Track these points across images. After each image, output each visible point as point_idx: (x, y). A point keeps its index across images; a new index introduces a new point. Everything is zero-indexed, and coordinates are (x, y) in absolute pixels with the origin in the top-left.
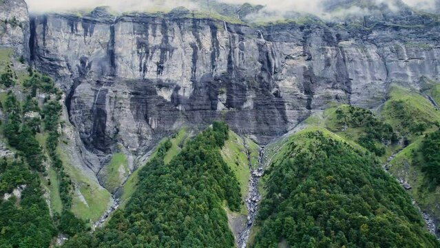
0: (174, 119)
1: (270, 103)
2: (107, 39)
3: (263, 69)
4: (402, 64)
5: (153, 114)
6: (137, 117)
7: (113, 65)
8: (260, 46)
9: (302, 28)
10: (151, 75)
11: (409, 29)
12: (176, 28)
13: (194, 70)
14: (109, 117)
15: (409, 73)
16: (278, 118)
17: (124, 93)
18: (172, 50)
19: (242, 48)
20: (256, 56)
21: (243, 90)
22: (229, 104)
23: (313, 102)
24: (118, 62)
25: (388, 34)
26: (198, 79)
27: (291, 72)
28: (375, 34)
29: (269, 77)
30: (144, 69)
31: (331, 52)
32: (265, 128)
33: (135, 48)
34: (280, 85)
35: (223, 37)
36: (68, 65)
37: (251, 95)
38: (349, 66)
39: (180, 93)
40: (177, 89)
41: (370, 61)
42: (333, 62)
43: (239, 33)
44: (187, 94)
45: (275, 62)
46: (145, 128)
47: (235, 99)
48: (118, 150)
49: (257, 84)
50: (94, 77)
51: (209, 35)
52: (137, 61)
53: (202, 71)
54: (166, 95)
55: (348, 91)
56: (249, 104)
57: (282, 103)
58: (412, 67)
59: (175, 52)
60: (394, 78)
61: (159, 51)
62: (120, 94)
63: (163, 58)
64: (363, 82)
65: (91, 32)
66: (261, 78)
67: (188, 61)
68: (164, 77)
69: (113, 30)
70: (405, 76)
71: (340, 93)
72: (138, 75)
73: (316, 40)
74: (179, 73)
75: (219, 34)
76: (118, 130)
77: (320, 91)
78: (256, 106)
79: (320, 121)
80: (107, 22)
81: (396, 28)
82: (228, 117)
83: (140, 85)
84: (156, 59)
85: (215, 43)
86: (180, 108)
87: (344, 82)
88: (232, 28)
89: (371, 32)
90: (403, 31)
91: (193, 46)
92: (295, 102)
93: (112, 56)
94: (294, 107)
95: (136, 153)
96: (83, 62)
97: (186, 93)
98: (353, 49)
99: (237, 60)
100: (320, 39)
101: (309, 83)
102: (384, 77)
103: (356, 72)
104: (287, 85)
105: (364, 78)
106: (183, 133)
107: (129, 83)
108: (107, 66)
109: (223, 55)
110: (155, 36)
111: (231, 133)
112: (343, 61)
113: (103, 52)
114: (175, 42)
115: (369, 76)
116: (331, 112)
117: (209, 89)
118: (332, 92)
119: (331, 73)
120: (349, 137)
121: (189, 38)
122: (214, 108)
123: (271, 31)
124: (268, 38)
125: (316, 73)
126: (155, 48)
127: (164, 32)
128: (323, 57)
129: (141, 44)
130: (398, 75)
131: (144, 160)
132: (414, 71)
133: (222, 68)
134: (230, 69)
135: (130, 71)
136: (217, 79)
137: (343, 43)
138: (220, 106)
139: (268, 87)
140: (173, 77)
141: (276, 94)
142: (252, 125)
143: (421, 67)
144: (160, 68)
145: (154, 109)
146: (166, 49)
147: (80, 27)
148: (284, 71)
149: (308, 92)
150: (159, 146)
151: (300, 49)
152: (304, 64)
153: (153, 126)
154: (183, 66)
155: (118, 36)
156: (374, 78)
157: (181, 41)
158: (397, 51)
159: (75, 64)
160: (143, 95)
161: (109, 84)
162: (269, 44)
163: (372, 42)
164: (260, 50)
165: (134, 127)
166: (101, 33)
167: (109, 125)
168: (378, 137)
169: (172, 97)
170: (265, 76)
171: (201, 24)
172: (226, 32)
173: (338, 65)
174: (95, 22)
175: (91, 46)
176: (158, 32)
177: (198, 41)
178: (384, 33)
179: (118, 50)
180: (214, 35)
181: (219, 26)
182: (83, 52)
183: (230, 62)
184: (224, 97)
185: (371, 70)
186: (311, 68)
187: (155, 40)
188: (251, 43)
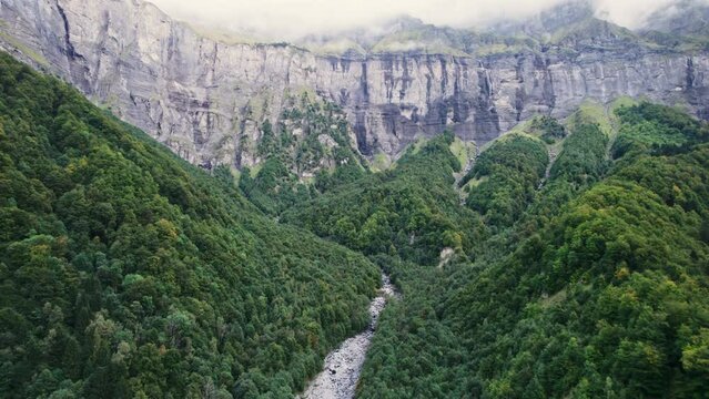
0: (415, 132)
1: (488, 117)
2: (360, 73)
3: (482, 92)
4: (599, 82)
5: (398, 129)
6: (387, 131)
7: (366, 93)
8: (480, 74)
9: (516, 56)
10: (396, 100)
11: (611, 51)
12: (414, 63)
13: (428, 95)
14: (368, 132)
15: (604, 89)
16: (493, 128)
17: (379, 117)
18: (410, 80)
19: (465, 76)
20: (477, 81)
21: (466, 108)
22: (455, 119)
23: (522, 115)
24: (370, 91)
25: (594, 55)
26: (431, 102)
27: (505, 93)
28: (582, 56)
29: (487, 98)
30: (390, 96)
31: (539, 74)
32: (483, 136)
33: (383, 80)
34: (496, 103)
35: (450, 69)
36: (331, 96)
37: (472, 112)
38: (555, 85)
39: (418, 113)
40: (416, 110)
41: (573, 81)
42: (541, 84)
43: (464, 64)
44: (423, 114)
45: (492, 86)
46: (394, 138)
47: (461, 115)
48: (378, 152)
49: (477, 104)
50: (353, 103)
51: (440, 67)
52: (385, 91)
53: (435, 95)
54: (407, 115)
55: (551, 106)
56: (471, 119)
57: (497, 117)
58: (607, 83)
59: (414, 82)
60: (591, 94)
61: (401, 82)
62: (374, 115)
63: (404, 87)
64: (565, 98)
65: (348, 69)
66: (480, 98)
67: (424, 88)
68: (406, 101)
69: (364, 66)
70: (600, 91)
71: (544, 107)
72: (386, 101)
73: (528, 65)
74: (417, 98)
75: (447, 66)
76: (376, 140)
77: (528, 107)
78: (476, 120)
79: (521, 129)
80: (358, 60)
81: (602, 50)
82: (455, 129)
83: (388, 108)
84: (399, 87)
85: (445, 73)
86: (418, 124)
87: (550, 100)
88: (458, 61)
89: (579, 55)
90: (606, 53)
91: (427, 76)
92: (508, 116)
93: (365, 88)
94: (506, 120)
95: (390, 154)
96: (343, 93)
97: (423, 112)
98: (561, 71)
99: (462, 86)
100: (531, 64)
101: (520, 99)
102: (583, 93)
103: (561, 91)
104: (502, 102)
105: (567, 95)
106: (421, 140)
107: (380, 107)
108: (362, 96)
109: (451, 83)
110: (397, 69)
111: (456, 139)
112: (549, 82)
113: (358, 84)
114: (413, 73)
115: (571, 93)
116: (530, 122)
117: (440, 108)
118: (537, 107)
119: (539, 92)
120: (536, 135)
121: (425, 70)
122: (444, 122)
123: (490, 61)
124: (488, 67)
125: (527, 93)
126: (398, 79)
127: (405, 66)
128: (532, 80)
129: (388, 77)
130: (594, 91)
131: (398, 157)
132: (607, 87)
133: (450, 93)
134: (456, 93)
135: (379, 97)
136: (446, 101)
137: (551, 66)
138: (449, 121)
139: (486, 105)
140: (412, 102)
141: (493, 111)
142: (473, 133)
143: (615, 83)
144: (402, 94)
145: (399, 125)
146: (406, 80)
147: (339, 66)
148: (500, 92)
149: (519, 108)
150: (407, 147)
151: (514, 74)
152: (516, 85)
153: (400, 137)
154: (420, 92)
155: (369, 72)
156: (575, 95)
157: (418, 72)
158: (595, 72)
159: (337, 94)
160: (391, 114)
161: (365, 108)
162: (488, 71)
163: (579, 63)
164: (480, 77)
165: (387, 137)
166: (355, 69)
167: (369, 138)
168: (553, 134)
169: (412, 116)
170: (483, 97)
171: (434, 59)
172: (453, 65)
173: (545, 85)
174: (350, 61)
175: (348, 79)
176: (400, 67)
177: (431, 72)
178: (590, 55)
179: (370, 82)
180: (444, 67)
181: (448, 60)
182: (343, 84)
183: (456, 88)
184: (452, 114)
185: (574, 89)
186: (523, 89)
187: (398, 73)
188: (473, 72)
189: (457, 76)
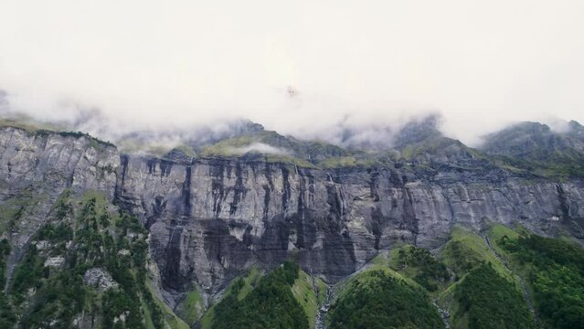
0: (246, 258)
1: (340, 243)
2: (183, 179)
3: (331, 210)
4: (465, 205)
5: (225, 253)
6: (209, 257)
7: (188, 205)
8: (329, 189)
9: (369, 171)
10: (225, 214)
11: (470, 171)
12: (250, 171)
13: (266, 210)
14: (183, 256)
15: (472, 214)
16: (347, 258)
17: (199, 233)
18: (245, 191)
19: (312, 190)
20: (325, 198)
21: (313, 230)
22: (299, 244)
23: (381, 243)
24: (193, 202)
25: (453, 175)
26: (270, 219)
27: (359, 213)
28: (440, 175)
29: (338, 218)
30: (217, 208)
31: (397, 193)
32: (334, 268)
33: (210, 189)
34: (349, 225)
35: (294, 181)
36: (143, 203)
37: (321, 236)
38: (415, 206)
39: (253, 233)
40: (250, 228)
41: (435, 202)
42: (400, 203)
43: (309, 176)
44: (259, 234)
45: (344, 204)
46: (217, 268)
47: (305, 240)
48: (192, 288)
49: (326, 225)
50: (168, 216)
51: (281, 177)
52: (211, 202)
53: (274, 211)
54: (238, 234)
55: (415, 232)
56: (319, 244)
57: (351, 244)
58: (475, 208)
59: (248, 193)
60: (458, 218)
61: (232, 193)
62: (194, 234)
63: (236, 198)
64: (429, 222)
65: (168, 173)
66: (330, 219)
67: (260, 202)
68: (237, 217)
69: (189, 172)
70: (469, 216)
71: (406, 233)
72: (212, 215)
73: (383, 182)
74: (252, 213)
75: (290, 177)
76: (192, 269)
77: (388, 232)
78: (326, 246)
79: (385, 262)
80: (183, 164)
81: (460, 170)
82: (299, 257)
83: (213, 225)
84: (230, 199)
85: (286, 185)
86: (252, 247)
87: (411, 222)
88: (303, 171)
89: (437, 173)
90: (466, 173)
91: (265, 187)
92: (364, 242)
93: (187, 196)
94: (363, 248)
95: (209, 292)
96: (158, 201)
97: (258, 232)
98: (420, 190)
99: (308, 202)
100: (386, 181)
101: (377, 222)
102: (449, 218)
103: (423, 213)
104: (356, 224)
105: (431, 218)
106: (255, 272)
107: (203, 222)
108: (183, 208)
109: (294, 197)
110: (229, 178)
111: (301, 273)
112: (409, 202)
113: (179, 192)
114: (249, 183)
115: (435, 216)
116: (395, 252)
117: (279, 229)
118: (398, 233)
119: (398, 213)
121: (262, 180)
122: (285, 247)
123: (340, 174)
124: (337, 180)
125: (385, 214)
126: (229, 189)
127: (238, 174)
128: (389, 198)
129: (216, 185)
130: (462, 216)
131: (218, 298)
132: (476, 212)
133: (293, 210)
134: (300, 210)
135: (203, 210)
136: (287, 220)
137: (409, 184)
138: (291, 246)
139: (338, 228)
140: (245, 218)
141: (346, 235)
142: (322, 266)
143: (483, 208)
144: (233, 209)
145: (226, 248)
146: (239, 190)
147: (158, 168)
148: (353, 212)
149: (377, 232)
150: (232, 283)
151: (367, 191)
152: (371, 204)
153: (225, 266)
154: (255, 207)
155: (195, 177)
156: (440, 219)
157: (255, 182)
158: (459, 193)
159: (151, 202)
160: (216, 233)
161: (184, 223)
162: (338, 186)
163: (438, 183)
164: (329, 192)
165: (207, 266)
166: (177, 173)
167: (183, 263)
169: (244, 237)
170: (334, 217)
171: (274, 168)
172: (297, 176)
173: (405, 205)
174: (172, 163)
175: (167, 185)
176: (233, 174)
177: (271, 183)
178: (449, 174)
179: (194, 190)
180: (286, 178)
181: (291, 170)
182: (159, 191)
183: (300, 203)
184: (295, 237)
185: (437, 211)
186: (379, 209)
187: (229, 182)
188: (320, 186)
189: (301, 190)
